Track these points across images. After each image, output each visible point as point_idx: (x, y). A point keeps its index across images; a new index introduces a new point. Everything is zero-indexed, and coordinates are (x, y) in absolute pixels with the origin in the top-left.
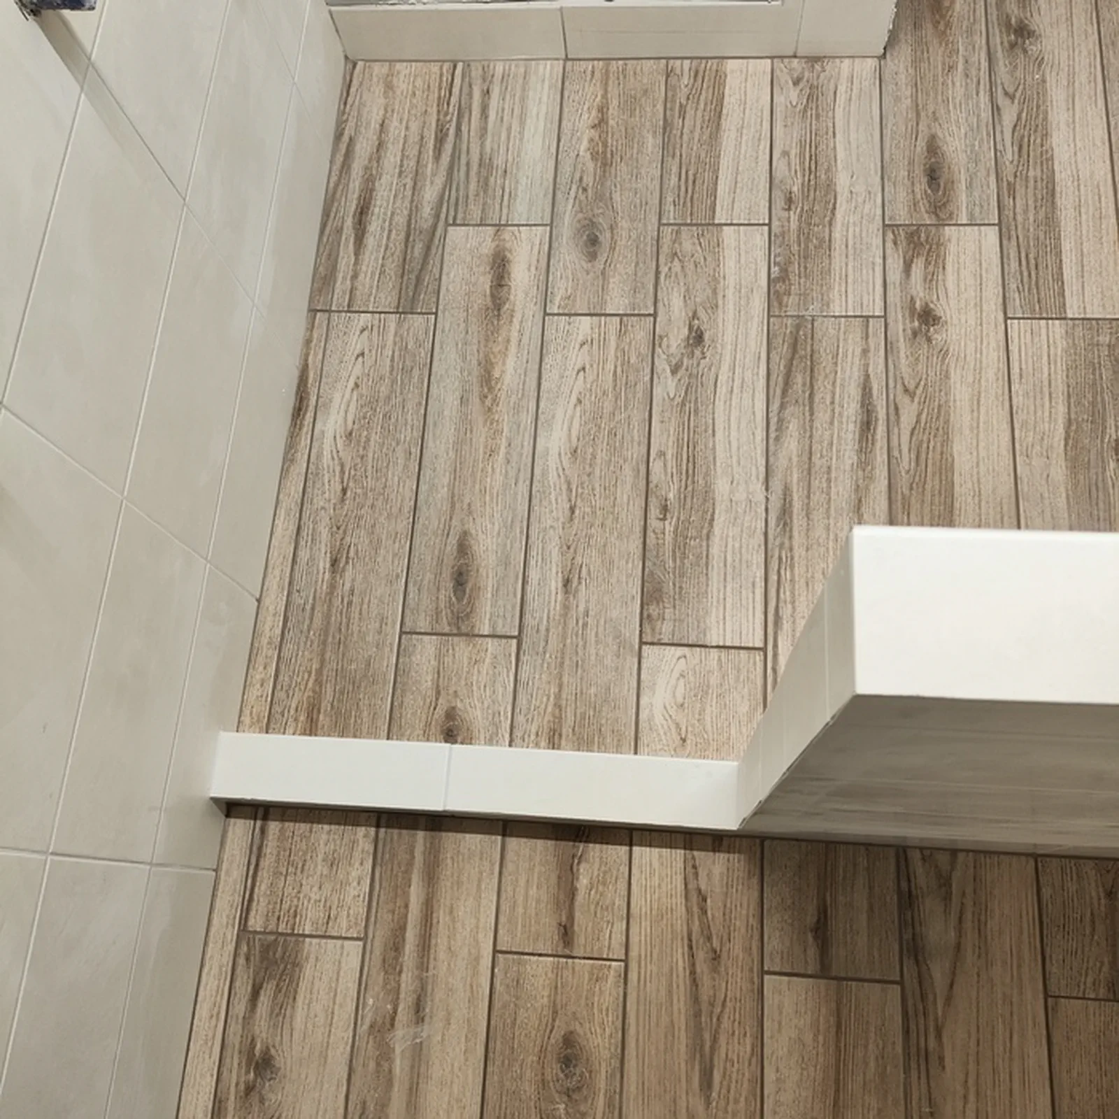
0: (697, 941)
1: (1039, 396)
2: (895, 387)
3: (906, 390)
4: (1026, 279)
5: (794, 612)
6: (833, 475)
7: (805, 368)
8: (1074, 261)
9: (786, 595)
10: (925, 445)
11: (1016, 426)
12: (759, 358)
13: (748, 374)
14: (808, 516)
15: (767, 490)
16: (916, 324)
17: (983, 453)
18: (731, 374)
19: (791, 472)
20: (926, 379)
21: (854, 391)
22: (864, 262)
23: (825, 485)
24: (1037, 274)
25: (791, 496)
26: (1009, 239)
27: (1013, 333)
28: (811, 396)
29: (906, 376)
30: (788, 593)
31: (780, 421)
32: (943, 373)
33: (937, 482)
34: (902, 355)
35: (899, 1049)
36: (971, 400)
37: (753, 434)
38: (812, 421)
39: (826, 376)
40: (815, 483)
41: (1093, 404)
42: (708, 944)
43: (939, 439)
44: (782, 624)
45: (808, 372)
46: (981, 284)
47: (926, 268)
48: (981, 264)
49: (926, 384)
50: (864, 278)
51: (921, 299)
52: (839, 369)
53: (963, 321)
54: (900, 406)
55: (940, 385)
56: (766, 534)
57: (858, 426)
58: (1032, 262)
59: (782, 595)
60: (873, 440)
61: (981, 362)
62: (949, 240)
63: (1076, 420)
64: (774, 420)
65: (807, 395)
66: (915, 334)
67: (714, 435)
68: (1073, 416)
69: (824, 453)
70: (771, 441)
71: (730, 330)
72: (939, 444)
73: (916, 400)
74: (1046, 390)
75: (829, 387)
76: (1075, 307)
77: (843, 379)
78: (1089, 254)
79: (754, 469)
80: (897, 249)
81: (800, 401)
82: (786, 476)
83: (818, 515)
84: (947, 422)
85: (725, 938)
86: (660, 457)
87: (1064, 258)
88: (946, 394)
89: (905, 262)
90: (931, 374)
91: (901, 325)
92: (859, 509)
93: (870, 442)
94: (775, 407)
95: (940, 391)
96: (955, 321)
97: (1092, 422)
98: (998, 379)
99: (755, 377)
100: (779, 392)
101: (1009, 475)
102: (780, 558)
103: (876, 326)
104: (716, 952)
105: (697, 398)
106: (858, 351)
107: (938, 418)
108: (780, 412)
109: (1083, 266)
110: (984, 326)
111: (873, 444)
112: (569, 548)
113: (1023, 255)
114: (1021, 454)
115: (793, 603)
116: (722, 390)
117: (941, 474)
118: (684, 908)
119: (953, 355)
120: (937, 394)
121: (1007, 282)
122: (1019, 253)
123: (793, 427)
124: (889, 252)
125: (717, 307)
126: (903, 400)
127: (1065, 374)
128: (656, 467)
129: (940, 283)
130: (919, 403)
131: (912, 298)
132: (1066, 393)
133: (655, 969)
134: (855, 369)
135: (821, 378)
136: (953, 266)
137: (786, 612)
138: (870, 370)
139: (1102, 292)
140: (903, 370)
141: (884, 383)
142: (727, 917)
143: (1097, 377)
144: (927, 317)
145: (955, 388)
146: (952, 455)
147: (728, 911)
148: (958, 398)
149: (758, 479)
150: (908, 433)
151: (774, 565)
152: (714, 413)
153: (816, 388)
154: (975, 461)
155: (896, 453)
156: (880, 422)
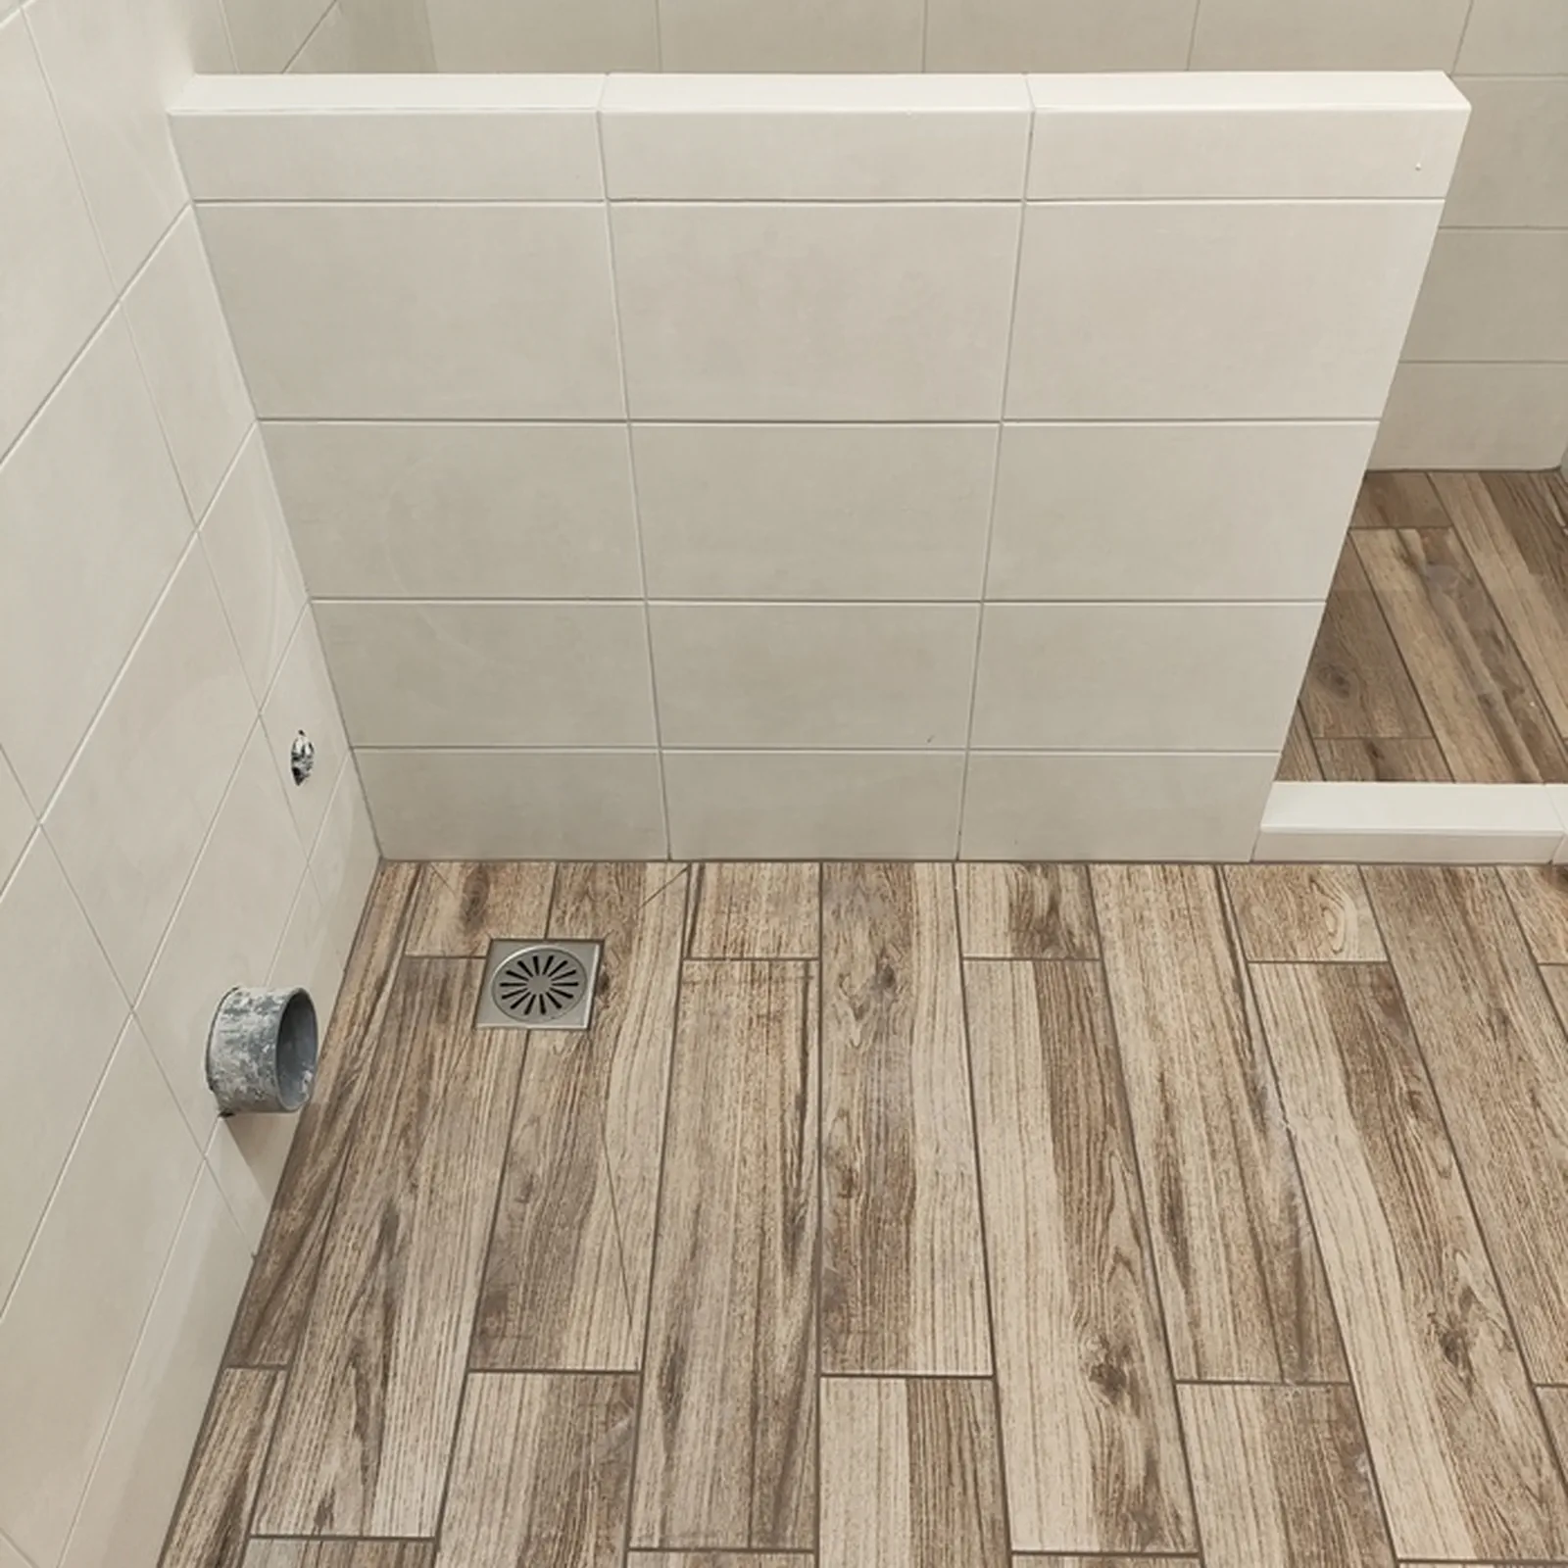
1: (948, 1256)
2: (1143, 1270)
3: (1128, 1264)
4: (966, 1445)
5: (1222, 997)
6: (1207, 1148)
7: (1277, 1298)
8: (891, 1479)
10: (1093, 1188)
11: (976, 1214)
12: (1348, 1316)
13: (1358, 1291)
14: (1229, 1100)
15: (1288, 1132)
16: (1126, 1369)
17: (1019, 1178)
18: (1383, 1290)
19: (1262, 1150)
20: (1101, 1280)
21: (1201, 1263)
22: (1222, 1481)
23: (1216, 1137)
24: (949, 1455)
25: (1255, 1123)
26: (993, 1522)
27: (983, 1351)
28: (1259, 1258)
29: (1132, 1287)
31: (1294, 1220)
32: (1079, 1290)
33: (1073, 1141)
34: (1140, 1318)
36: (1037, 1250)
37: (1326, 1203)
38: (1250, 1221)
39: (1244, 1285)
40: (1228, 1138)
41: (876, 1245)
43: (1076, 1196)
44: (1234, 986)
45: (1271, 1291)
46: (1035, 1436)
47: (1122, 1469)
48: (1037, 1474)
49: (1101, 1272)
50: (1217, 1450)
51: (1124, 1411)
52: (1228, 1298)
53: (1057, 1373)
54: (1132, 1240)
55: (1081, 1271)
56: (1276, 1079)
57: (1185, 1214)
58: (956, 1478)
59: (1240, 1011)
61: (1028, 1305)
62: (1089, 1521)
63: (899, 1222)
64: (1303, 1221)
65: (1265, 1259)
66: (1125, 1353)
67: (1380, 1200)
68: (903, 1228)
69: (1223, 1177)
70: (1299, 1193)
71: (1407, 1362)
72: (1076, 1189)
73: (1112, 1251)
74: (938, 1265)
75: (1236, 1270)
76: (893, 1396)
77: (1219, 1281)
78: (868, 1494)
79: (1313, 1157)
80: (1172, 1505)
81: (1273, 1250)
82: (1268, 1147)
84: (1067, 1219)
86: (1444, 1171)
87: (908, 1485)
88: (1072, 1258)
89: (1157, 1482)
90: (1095, 1289)
91: (1148, 1366)
93: (1166, 1192)
94: (1306, 1241)
95: (1080, 1263)
96: (1068, 1371)
97: (879, 1220)
98: (1004, 1280)
99: (1346, 1284)
100: (1307, 1263)
101: (985, 1152)
103: (1186, 1368)
105: (1422, 1253)
106: (1205, 1324)
107: (1080, 1225)
108: (1298, 1232)
109: (879, 1469)
110: (1026, 1365)
111: (1162, 1189)
112: (1520, 1059)
113: (971, 1492)
114: (970, 1177)
116: (1388, 1265)
117: (1070, 1152)
119: (1068, 1317)
120: (1084, 1259)
121: (995, 1440)
122: (977, 1495)
123: (1274, 1213)
124: (1185, 1502)
125: (1439, 1403)
126: (1129, 1249)
127: (912, 1289)
128: (1445, 1158)
129: (1097, 1440)
130: (1107, 1247)
131: (1137, 1413)
132: (912, 1260)
134: (1204, 1296)
135: (1251, 1282)
136: (1079, 1470)
137: (1231, 997)
138: (1182, 1296)
139: (852, 1419)
140: (1136, 1294)
141: (1160, 1275)
143: (868, 1284)
144: (1111, 1379)
145: (1061, 1267)
146: (1058, 1175)
148: (1056, 1253)
149: (1304, 1144)
150: (1117, 1204)
152: (1390, 1231)
153: (1255, 1269)
154: (1028, 1168)
155: (1130, 1177)
156: (1157, 1219)
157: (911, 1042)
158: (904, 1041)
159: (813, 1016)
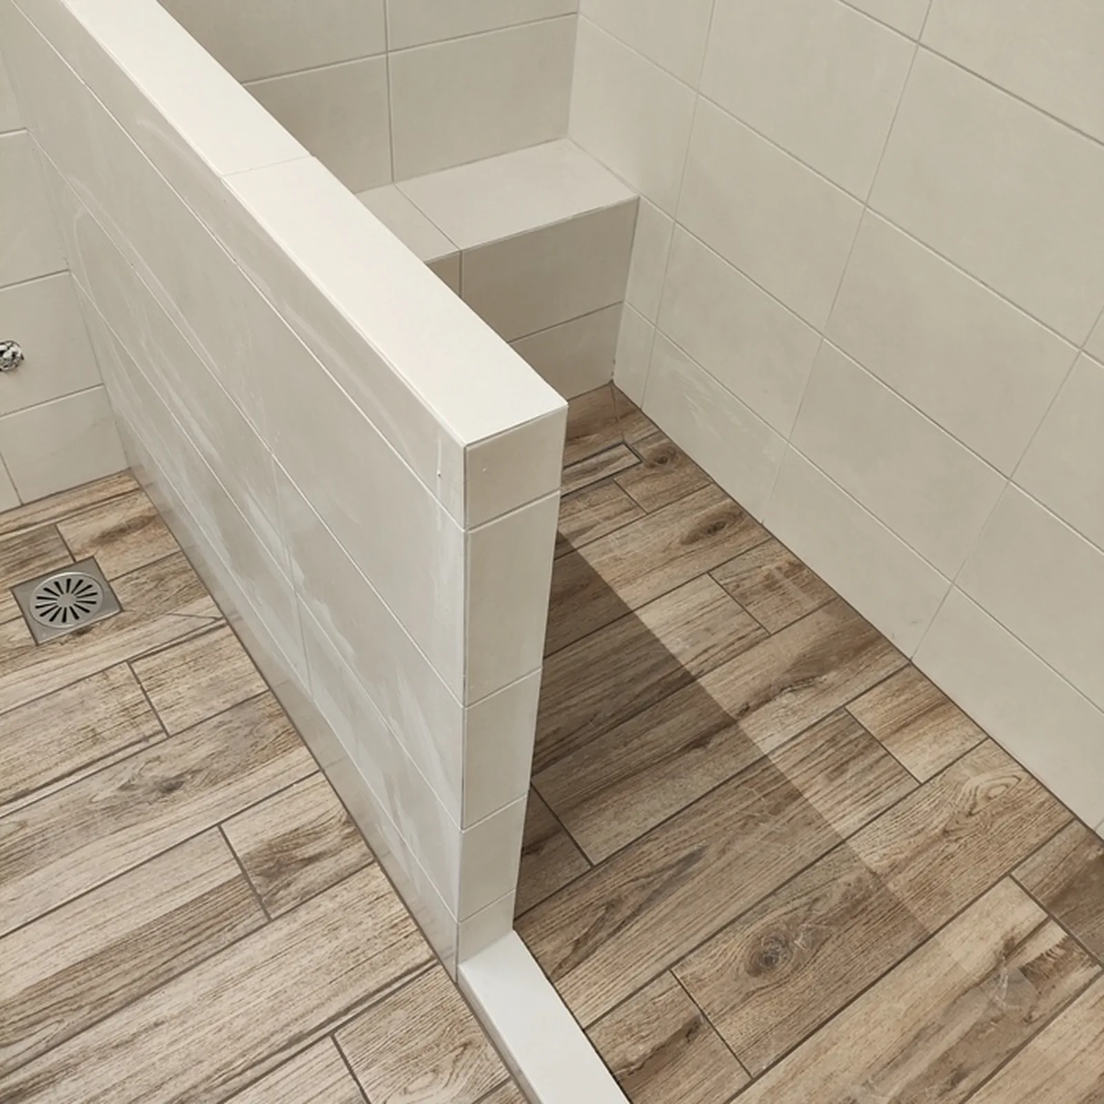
0: (611, 926)
5: (277, 1032)
9: (264, 1050)
10: (20, 1024)
30: (259, 1050)
35: (570, 758)
42: (607, 916)
44: (295, 1035)
59: (265, 1054)
60: (33, 1079)
72: (14, 1011)
83: (154, 1078)
85: (591, 909)
92: (127, 1042)
93: (37, 1080)
102: (225, 1082)
104: (607, 908)
111: (39, 1075)
115: (267, 1039)
118: (597, 952)
133: (656, 943)
137: (281, 1039)
142: (576, 917)
146: (23, 992)
147: (571, 919)
150: (10, 1048)
151: (236, 1083)
155: (42, 1047)
157: (112, 834)
158: (113, 828)
159: (110, 761)
